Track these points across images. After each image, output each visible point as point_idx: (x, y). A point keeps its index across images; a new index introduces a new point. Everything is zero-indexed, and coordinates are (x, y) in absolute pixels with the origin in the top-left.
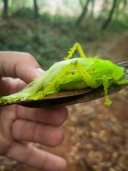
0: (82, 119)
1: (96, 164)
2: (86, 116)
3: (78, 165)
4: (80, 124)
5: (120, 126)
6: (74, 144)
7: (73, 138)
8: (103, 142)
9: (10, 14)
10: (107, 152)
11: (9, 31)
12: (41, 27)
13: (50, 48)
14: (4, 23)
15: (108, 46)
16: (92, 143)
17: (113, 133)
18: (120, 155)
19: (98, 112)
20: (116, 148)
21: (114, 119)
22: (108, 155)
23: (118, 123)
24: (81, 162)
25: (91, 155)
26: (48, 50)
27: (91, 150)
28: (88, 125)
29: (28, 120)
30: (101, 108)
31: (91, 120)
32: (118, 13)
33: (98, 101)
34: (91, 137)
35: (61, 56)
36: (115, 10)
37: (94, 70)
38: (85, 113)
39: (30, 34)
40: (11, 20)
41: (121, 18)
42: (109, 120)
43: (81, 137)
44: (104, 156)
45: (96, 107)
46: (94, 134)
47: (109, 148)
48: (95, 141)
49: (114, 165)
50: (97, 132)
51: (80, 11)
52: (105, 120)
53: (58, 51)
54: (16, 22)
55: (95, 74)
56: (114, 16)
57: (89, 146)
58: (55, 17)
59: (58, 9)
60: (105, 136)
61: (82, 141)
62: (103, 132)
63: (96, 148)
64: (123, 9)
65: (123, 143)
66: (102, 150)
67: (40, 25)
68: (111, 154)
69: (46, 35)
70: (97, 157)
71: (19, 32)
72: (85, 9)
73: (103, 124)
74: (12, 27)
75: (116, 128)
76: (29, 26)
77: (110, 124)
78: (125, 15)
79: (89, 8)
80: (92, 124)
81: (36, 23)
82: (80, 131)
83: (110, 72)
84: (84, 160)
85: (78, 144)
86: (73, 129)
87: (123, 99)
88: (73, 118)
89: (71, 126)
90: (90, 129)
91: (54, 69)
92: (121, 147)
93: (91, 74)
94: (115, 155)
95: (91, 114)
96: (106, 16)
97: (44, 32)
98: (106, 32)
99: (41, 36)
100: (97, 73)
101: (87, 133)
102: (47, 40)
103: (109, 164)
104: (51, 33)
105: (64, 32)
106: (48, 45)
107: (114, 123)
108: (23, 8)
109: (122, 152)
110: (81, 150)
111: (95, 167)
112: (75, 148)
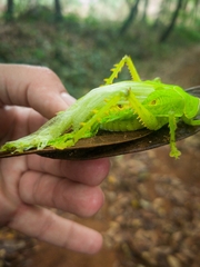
0: (126, 180)
1: (147, 249)
2: (133, 175)
3: (119, 251)
4: (124, 187)
5: (185, 192)
6: (114, 219)
7: (112, 209)
8: (158, 217)
9: (16, 15)
10: (164, 232)
11: (15, 42)
12: (64, 36)
13: (78, 69)
14: (8, 28)
15: (169, 68)
16: (141, 216)
17: (173, 203)
18: (184, 237)
19: (152, 169)
20: (178, 225)
21: (176, 181)
22: (166, 236)
23: (182, 187)
24: (125, 246)
25: (140, 235)
26: (75, 72)
27: (141, 227)
28: (136, 190)
29: (44, 173)
30: (156, 163)
31: (140, 181)
32: (185, 16)
33: (151, 153)
34: (139, 207)
35: (96, 81)
36: (181, 12)
37: (154, 102)
38: (132, 170)
39: (48, 46)
40: (19, 25)
41: (189, 24)
42: (169, 182)
43: (124, 207)
44: (160, 237)
45: (148, 162)
46: (145, 203)
47: (167, 226)
48: (147, 214)
49: (175, 252)
50: (150, 200)
51: (126, 12)
52: (162, 183)
53: (90, 73)
54: (26, 28)
55: (156, 108)
56: (179, 21)
57: (137, 222)
58: (87, 20)
59: (92, 9)
60: (162, 206)
61: (126, 213)
62: (158, 201)
63: (147, 225)
64: (193, 11)
65: (190, 218)
66: (157, 228)
67: (63, 32)
68: (171, 234)
69: (73, 49)
70: (149, 239)
71: (31, 43)
72: (134, 10)
73: (159, 189)
74: (20, 35)
75: (179, 195)
76: (46, 34)
77: (170, 189)
78: (196, 20)
79: (141, 8)
80: (143, 188)
81: (58, 29)
82: (123, 199)
83: (179, 105)
84: (129, 243)
85: (120, 219)
86: (112, 195)
87: (191, 150)
88: (113, 179)
89: (109, 190)
90: (139, 196)
91: (90, 99)
92: (186, 224)
93: (149, 109)
94: (177, 236)
95: (140, 172)
96: (166, 21)
97: (70, 43)
98: (166, 47)
99: (65, 50)
100: (159, 107)
101: (134, 202)
102: (74, 56)
103: (167, 250)
104: (80, 46)
105: (100, 45)
106: (76, 64)
107: (176, 187)
108: (38, 6)
109: (188, 232)
110: (124, 227)
111: (145, 254)
112: (114, 225)
